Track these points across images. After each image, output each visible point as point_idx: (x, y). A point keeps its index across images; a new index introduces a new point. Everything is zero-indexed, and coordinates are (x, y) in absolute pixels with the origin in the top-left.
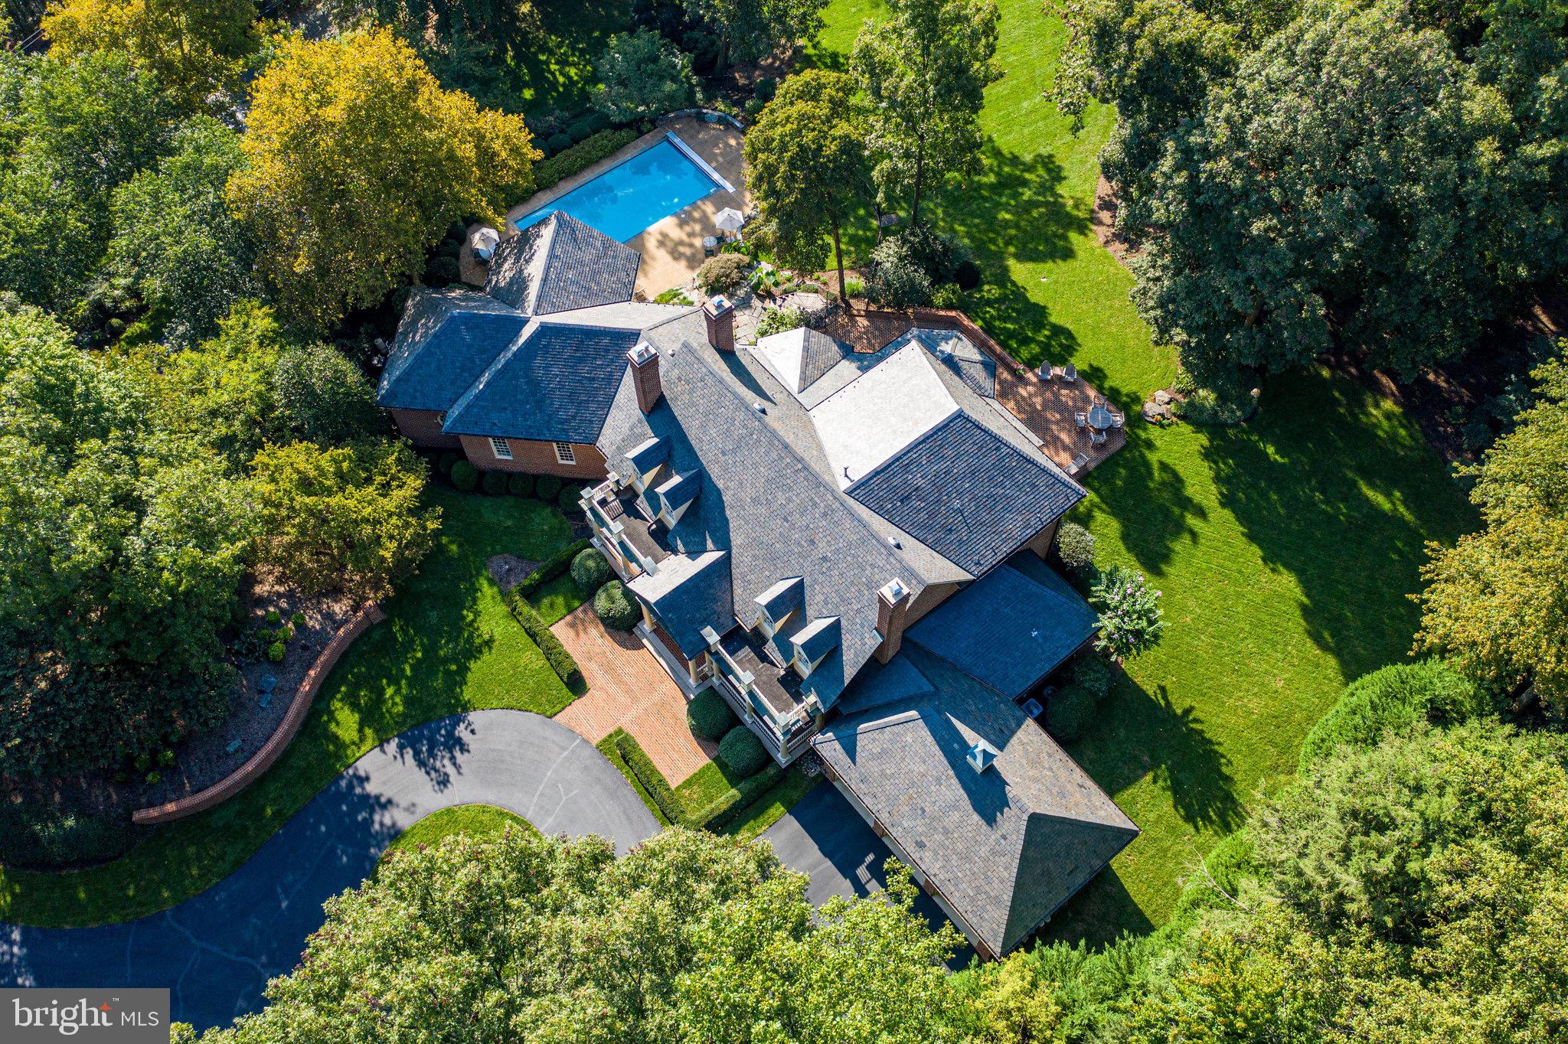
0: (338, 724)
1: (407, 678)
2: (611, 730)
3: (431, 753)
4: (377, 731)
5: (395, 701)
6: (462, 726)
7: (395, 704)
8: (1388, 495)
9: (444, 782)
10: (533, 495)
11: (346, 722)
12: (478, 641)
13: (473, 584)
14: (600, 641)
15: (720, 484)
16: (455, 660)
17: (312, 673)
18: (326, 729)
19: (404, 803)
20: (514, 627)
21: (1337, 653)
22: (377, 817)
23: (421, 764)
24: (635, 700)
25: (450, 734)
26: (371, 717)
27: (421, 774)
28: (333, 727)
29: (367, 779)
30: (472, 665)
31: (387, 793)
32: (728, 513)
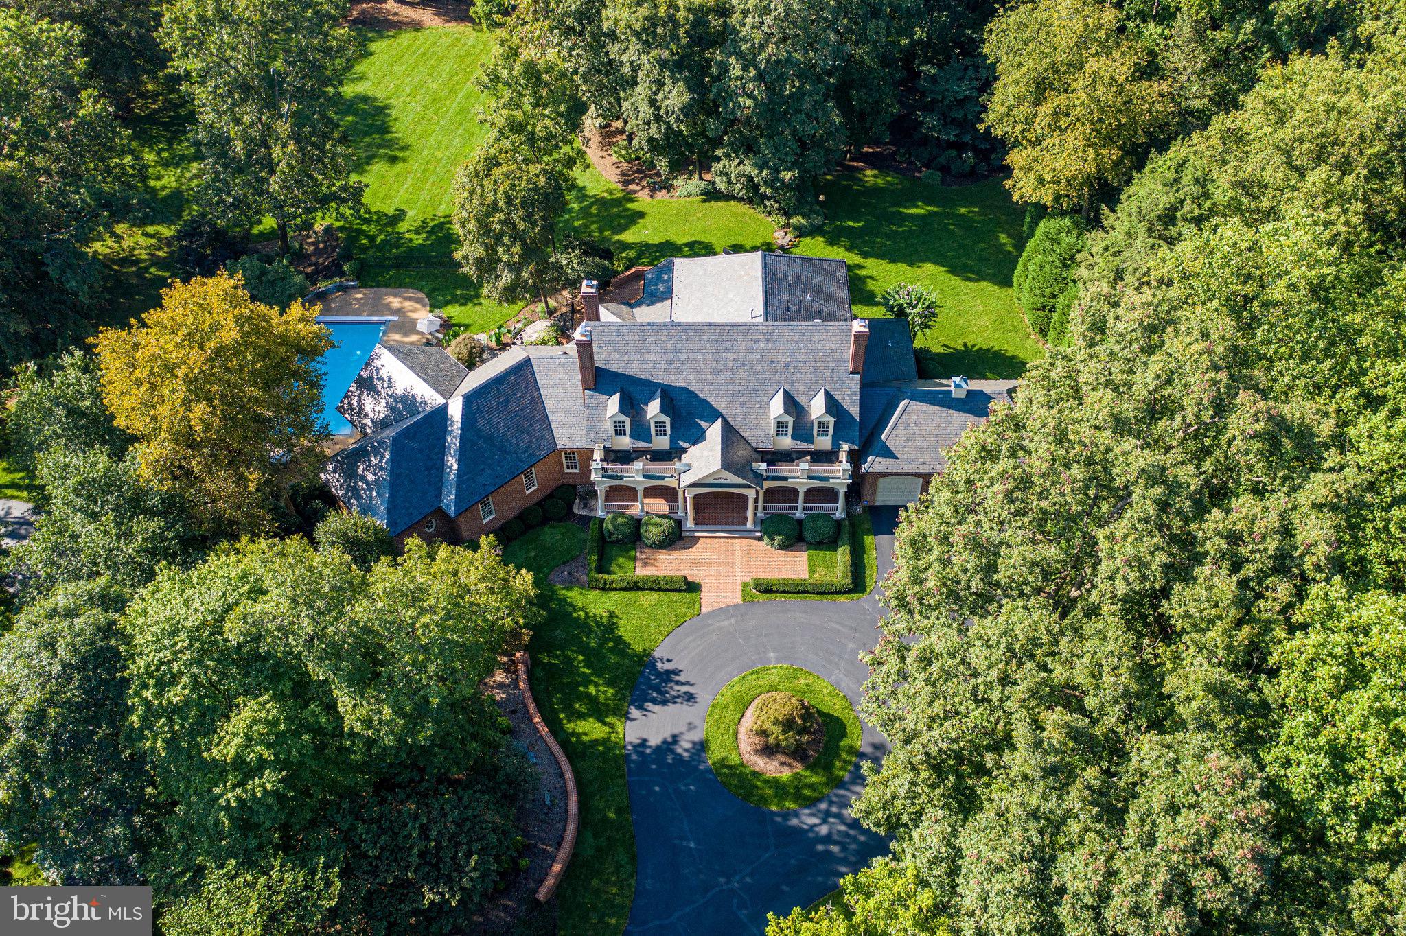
0: (586, 734)
1: (591, 675)
2: (739, 588)
3: (663, 693)
4: (615, 714)
5: (603, 691)
6: (659, 665)
7: (604, 693)
8: (917, 207)
9: (690, 698)
10: (529, 527)
11: (591, 729)
12: (605, 620)
13: (558, 599)
14: (671, 558)
15: (683, 384)
16: (608, 640)
17: (536, 720)
18: (583, 743)
19: (683, 729)
20: (615, 595)
21: (984, 280)
22: (679, 751)
23: (664, 703)
24: (731, 564)
25: (659, 674)
26: (599, 711)
27: (671, 707)
28: (584, 738)
29: (645, 741)
30: (618, 633)
31: (666, 734)
32: (702, 396)
